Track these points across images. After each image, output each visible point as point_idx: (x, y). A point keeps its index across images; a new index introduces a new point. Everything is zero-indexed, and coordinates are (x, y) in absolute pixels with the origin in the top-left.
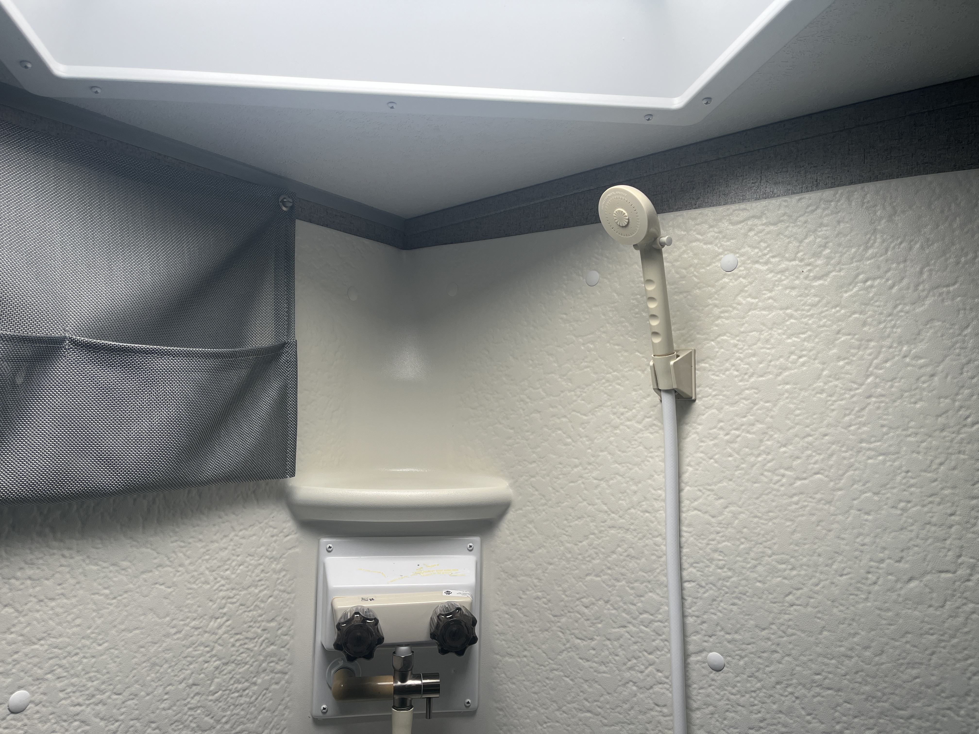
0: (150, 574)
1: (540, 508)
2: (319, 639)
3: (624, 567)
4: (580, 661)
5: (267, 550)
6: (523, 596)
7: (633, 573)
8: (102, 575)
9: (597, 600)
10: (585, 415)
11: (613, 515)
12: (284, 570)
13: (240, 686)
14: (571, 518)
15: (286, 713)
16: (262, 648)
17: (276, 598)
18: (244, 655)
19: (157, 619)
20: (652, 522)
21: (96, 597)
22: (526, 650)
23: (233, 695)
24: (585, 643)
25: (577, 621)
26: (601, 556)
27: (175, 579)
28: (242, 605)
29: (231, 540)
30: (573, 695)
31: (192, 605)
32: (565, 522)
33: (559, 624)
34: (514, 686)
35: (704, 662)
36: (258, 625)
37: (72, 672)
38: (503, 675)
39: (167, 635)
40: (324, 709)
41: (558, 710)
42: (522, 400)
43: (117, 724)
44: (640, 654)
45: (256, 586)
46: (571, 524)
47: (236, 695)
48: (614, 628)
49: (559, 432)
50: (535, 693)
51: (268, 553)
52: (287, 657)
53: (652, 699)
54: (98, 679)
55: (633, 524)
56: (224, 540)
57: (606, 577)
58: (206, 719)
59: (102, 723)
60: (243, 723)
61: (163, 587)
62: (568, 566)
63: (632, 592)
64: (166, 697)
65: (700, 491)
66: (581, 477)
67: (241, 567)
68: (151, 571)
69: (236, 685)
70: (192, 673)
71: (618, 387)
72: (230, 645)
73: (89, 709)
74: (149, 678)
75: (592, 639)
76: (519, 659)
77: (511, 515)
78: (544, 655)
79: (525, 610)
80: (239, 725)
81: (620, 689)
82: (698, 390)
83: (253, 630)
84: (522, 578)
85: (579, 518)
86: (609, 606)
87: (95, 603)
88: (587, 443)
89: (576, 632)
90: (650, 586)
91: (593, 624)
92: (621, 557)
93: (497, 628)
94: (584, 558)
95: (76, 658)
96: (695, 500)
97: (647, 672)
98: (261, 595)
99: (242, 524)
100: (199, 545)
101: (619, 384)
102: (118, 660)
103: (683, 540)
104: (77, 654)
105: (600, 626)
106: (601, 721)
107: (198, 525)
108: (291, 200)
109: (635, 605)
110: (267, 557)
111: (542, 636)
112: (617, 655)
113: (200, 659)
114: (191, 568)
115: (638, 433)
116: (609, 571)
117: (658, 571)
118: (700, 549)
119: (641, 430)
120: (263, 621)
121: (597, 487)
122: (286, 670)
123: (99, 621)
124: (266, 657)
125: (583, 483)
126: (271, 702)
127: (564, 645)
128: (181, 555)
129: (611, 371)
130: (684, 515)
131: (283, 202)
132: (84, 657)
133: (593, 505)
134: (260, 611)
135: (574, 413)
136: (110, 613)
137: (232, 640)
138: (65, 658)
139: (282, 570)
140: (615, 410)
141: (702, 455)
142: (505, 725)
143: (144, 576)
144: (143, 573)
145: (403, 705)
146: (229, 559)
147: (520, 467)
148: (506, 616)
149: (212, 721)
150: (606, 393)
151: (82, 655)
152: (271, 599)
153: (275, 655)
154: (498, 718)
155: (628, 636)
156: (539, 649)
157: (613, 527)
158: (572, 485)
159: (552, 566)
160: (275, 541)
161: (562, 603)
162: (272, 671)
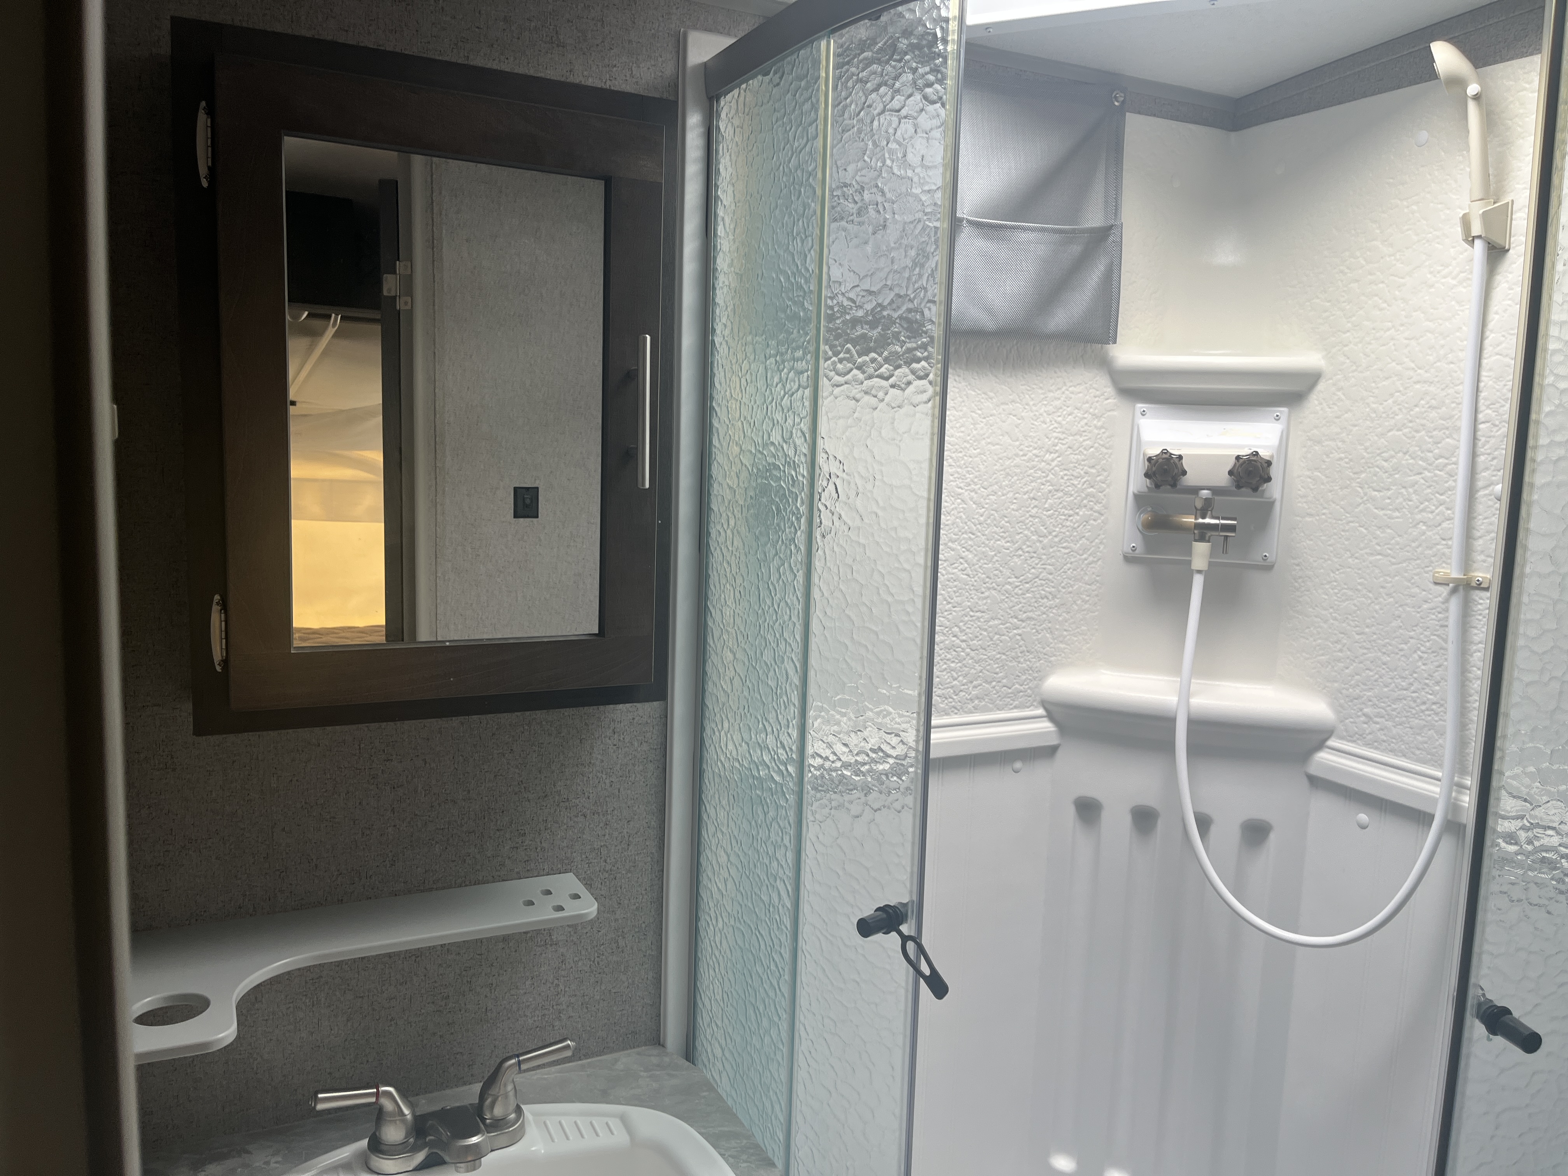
0: (1007, 406)
1: (1350, 374)
2: (1132, 489)
3: (1425, 418)
4: (1376, 511)
5: (1091, 408)
6: (1327, 460)
7: (1432, 422)
8: (977, 399)
9: (1396, 453)
10: (1402, 278)
11: (1419, 371)
12: (1104, 428)
13: (1066, 512)
14: (1378, 380)
15: (1102, 547)
16: (1084, 487)
17: (1096, 449)
18: (1070, 488)
19: (1010, 441)
20: (1456, 372)
21: (973, 414)
22: (1325, 508)
23: (1061, 517)
24: (1382, 494)
25: (1375, 475)
26: (1404, 410)
27: (1023, 414)
28: (1070, 447)
29: (1063, 393)
30: (1366, 542)
31: (1034, 437)
32: (1373, 385)
33: (1358, 480)
34: (1312, 542)
35: (1490, 495)
36: (1081, 467)
37: (958, 464)
38: (1302, 534)
39: (1017, 455)
40: (1134, 547)
41: (1351, 557)
42: (1342, 272)
43: (983, 510)
44: (1433, 497)
45: (1081, 436)
46: (1379, 385)
47: (1063, 517)
48: (1411, 476)
49: (1376, 298)
50: (1330, 545)
51: (1091, 410)
52: (1104, 502)
53: (1439, 535)
54: (973, 473)
55: (1437, 376)
56: (1058, 392)
57: (1407, 430)
58: (1041, 528)
59: (974, 506)
60: (1067, 541)
61: (1014, 418)
62: (1372, 425)
63: (1431, 440)
64: (1015, 501)
65: (1503, 336)
66: (1392, 339)
67: (1070, 417)
68: (1007, 404)
69: (1063, 510)
70: (1033, 489)
71: (1437, 245)
72: (1060, 477)
73: (966, 493)
74: (1004, 483)
75: (1388, 489)
76: (1318, 518)
77: (1321, 386)
78: (1342, 510)
79: (1327, 472)
80: (1065, 542)
81: (1410, 530)
82: (1512, 239)
83: (1078, 470)
84: (1327, 443)
85: (1387, 378)
87: (973, 419)
88: (1402, 305)
89: (1374, 484)
90: (1447, 432)
91: (1391, 475)
92: (1423, 410)
93: (1299, 492)
94: (1388, 415)
95: (960, 455)
96: (1498, 345)
97: (1437, 511)
98: (1085, 443)
99: (1071, 381)
100: (1040, 391)
101: (1438, 243)
102: (985, 464)
103: (1482, 385)
104: (961, 452)
105: (1397, 476)
106: (1390, 561)
107: (1040, 376)
108: (1122, 95)
109: (1431, 452)
110: (1090, 413)
111: (1341, 493)
112: (1410, 501)
113: (1039, 481)
114: (1034, 408)
115: (1452, 289)
116: (1410, 425)
117: (1456, 417)
118: (1498, 391)
119: (1455, 286)
120: (1085, 465)
121: (1407, 346)
122: (1103, 512)
123: (975, 432)
124: (1087, 495)
125: (1394, 345)
126: (1090, 533)
127: (1362, 498)
128: (1027, 396)
129: (1431, 230)
130: (1484, 362)
131: (1116, 97)
132: (965, 455)
133: (1401, 364)
134: (1083, 457)
135: (1392, 278)
136: (982, 428)
137: (1061, 473)
138: (954, 452)
139: (1102, 427)
140: (1432, 269)
141: (1509, 302)
142: (1300, 577)
143: (1003, 407)
144: (1002, 404)
145: (1202, 539)
146: (1061, 408)
147: (1333, 339)
148: (1309, 480)
149: (1045, 531)
150: (1425, 254)
151: (964, 453)
152: (1092, 449)
153: (1094, 497)
154: (1294, 573)
155: (1422, 481)
156: (1338, 505)
157: (1418, 382)
158: (1384, 348)
159: (1357, 428)
160: (1097, 402)
161: (1363, 461)
162: (1091, 509)
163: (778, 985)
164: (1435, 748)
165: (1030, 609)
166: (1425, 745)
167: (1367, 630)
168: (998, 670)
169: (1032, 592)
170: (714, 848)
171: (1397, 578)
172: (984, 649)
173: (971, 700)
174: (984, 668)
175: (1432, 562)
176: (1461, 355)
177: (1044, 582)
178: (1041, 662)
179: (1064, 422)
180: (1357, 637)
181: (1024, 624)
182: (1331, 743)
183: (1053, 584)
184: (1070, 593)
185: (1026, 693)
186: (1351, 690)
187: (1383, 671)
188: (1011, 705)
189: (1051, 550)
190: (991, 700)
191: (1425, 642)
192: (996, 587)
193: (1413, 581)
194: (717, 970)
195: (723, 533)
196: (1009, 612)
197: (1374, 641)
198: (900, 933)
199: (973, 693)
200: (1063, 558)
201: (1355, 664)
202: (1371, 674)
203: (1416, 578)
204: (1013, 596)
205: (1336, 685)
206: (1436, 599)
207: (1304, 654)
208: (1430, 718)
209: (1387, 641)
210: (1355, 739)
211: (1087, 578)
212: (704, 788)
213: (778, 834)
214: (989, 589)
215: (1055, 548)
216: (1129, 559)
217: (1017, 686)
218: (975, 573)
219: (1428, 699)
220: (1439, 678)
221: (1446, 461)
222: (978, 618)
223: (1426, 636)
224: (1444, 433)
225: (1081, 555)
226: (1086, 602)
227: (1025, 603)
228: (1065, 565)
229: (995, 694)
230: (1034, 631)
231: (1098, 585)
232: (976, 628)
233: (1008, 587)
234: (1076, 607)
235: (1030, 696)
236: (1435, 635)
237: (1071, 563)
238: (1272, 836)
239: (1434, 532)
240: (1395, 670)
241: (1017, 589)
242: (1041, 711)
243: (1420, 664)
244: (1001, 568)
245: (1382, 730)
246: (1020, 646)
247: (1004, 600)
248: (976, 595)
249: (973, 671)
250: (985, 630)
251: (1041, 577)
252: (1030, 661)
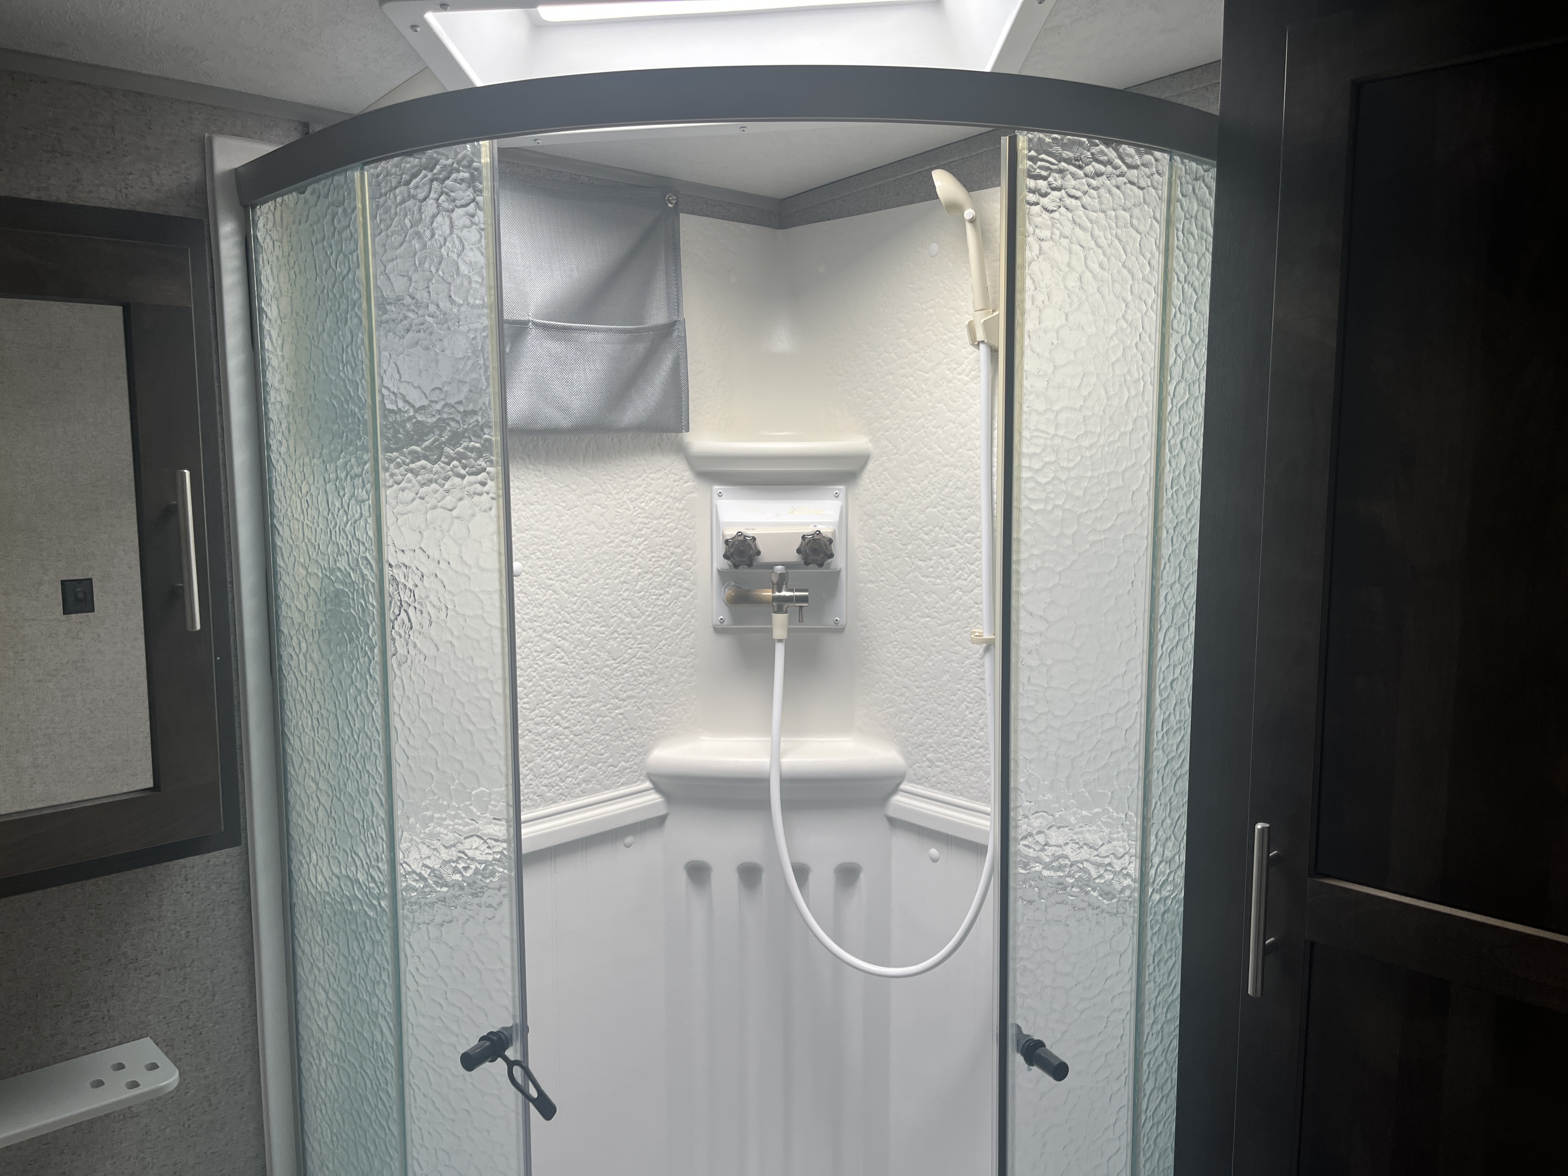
0: (590, 497)
1: (893, 457)
2: (716, 566)
3: (953, 498)
4: (922, 578)
5: (671, 492)
6: (881, 532)
7: (960, 502)
8: (560, 492)
9: (934, 527)
10: (927, 373)
11: (946, 456)
12: (685, 509)
13: (657, 592)
14: (915, 462)
15: (693, 621)
16: (671, 567)
17: (680, 530)
18: (658, 569)
19: (596, 530)
20: (974, 458)
21: (557, 507)
22: (882, 576)
23: (652, 597)
24: (926, 563)
25: (919, 547)
26: (937, 490)
27: (607, 503)
28: (654, 531)
29: (644, 480)
30: (917, 605)
31: (620, 524)
32: (911, 466)
33: (907, 551)
34: (874, 606)
36: (668, 548)
37: (546, 556)
38: (866, 599)
39: (604, 543)
40: (722, 619)
41: (906, 619)
42: (879, 364)
43: (576, 598)
44: (965, 566)
45: (664, 519)
46: (916, 467)
47: (654, 597)
48: (946, 548)
49: (908, 390)
50: (889, 609)
51: (672, 494)
52: (692, 578)
53: (973, 599)
54: (562, 564)
55: (960, 461)
56: (639, 479)
57: (941, 507)
58: (635, 609)
59: (566, 595)
60: (659, 619)
61: (599, 507)
62: (912, 502)
63: (959, 517)
64: (606, 587)
66: (923, 427)
67: (652, 502)
68: (590, 495)
69: (654, 590)
70: (623, 574)
71: (951, 346)
72: (648, 560)
73: (557, 584)
74: (594, 571)
75: (931, 559)
77: (870, 466)
78: (896, 577)
79: (881, 543)
80: (658, 621)
81: (950, 596)
83: (664, 552)
84: (879, 517)
85: (922, 461)
86: (943, 531)
87: (557, 511)
88: (928, 397)
89: (919, 555)
90: (972, 510)
91: (932, 547)
92: (952, 490)
93: (861, 561)
94: (925, 494)
95: (548, 547)
97: (969, 579)
99: (651, 469)
100: (622, 480)
101: (952, 344)
102: (574, 554)
103: (994, 469)
104: (548, 544)
105: (936, 548)
106: (937, 623)
107: (620, 465)
108: (675, 198)
109: (961, 527)
110: (671, 497)
111: (894, 562)
112: (949, 569)
113: (628, 565)
114: (617, 496)
115: (966, 384)
116: (943, 503)
117: (978, 497)
119: (968, 382)
120: (671, 546)
121: (936, 432)
122: (691, 588)
123: (561, 524)
124: (675, 574)
125: (925, 432)
126: (681, 609)
127: (911, 567)
128: (609, 486)
129: (946, 332)
130: (995, 450)
131: (669, 200)
132: (553, 547)
133: (932, 449)
134: (668, 538)
135: (918, 372)
136: (567, 520)
137: (649, 556)
138: (541, 545)
139: (683, 509)
140: (949, 367)
142: (867, 638)
143: (586, 497)
144: (586, 495)
145: (780, 610)
146: (643, 494)
147: (877, 424)
148: (868, 550)
149: (638, 612)
150: (943, 352)
151: (551, 546)
152: (676, 530)
153: (682, 574)
154: (862, 634)
155: (956, 552)
156: (892, 573)
157: (947, 466)
158: (917, 434)
159: (902, 505)
160: (677, 485)
161: (909, 534)
162: (680, 587)
163: (388, 1124)
164: (984, 786)
165: (630, 687)
166: (977, 785)
167: (924, 684)
168: (603, 751)
169: (630, 671)
170: (311, 985)
171: (943, 638)
172: (588, 733)
173: (578, 784)
174: (589, 751)
175: (969, 623)
176: (977, 443)
177: (641, 661)
178: (645, 737)
179: (647, 508)
180: (917, 690)
181: (625, 703)
182: (903, 786)
183: (649, 662)
184: (667, 667)
185: (632, 769)
186: (916, 738)
187: (940, 720)
188: (618, 783)
189: (646, 629)
190: (598, 781)
191: (970, 693)
192: (595, 671)
193: (956, 640)
194: (324, 1112)
195: (295, 657)
196: (610, 693)
197: (930, 693)
198: (506, 1059)
199: (580, 777)
200: (658, 636)
201: (917, 715)
202: (931, 723)
203: (958, 637)
204: (612, 678)
205: (904, 734)
206: (974, 656)
207: (876, 707)
208: (979, 760)
209: (941, 693)
210: (922, 781)
211: (681, 652)
212: (296, 922)
213: (376, 970)
214: (588, 674)
215: (649, 627)
216: (719, 630)
217: (623, 763)
218: (573, 660)
219: (976, 744)
220: (982, 724)
221: (973, 535)
222: (580, 703)
223: (970, 688)
224: (969, 511)
225: (675, 631)
226: (683, 674)
227: (624, 683)
228: (660, 642)
229: (602, 775)
230: (636, 708)
231: (693, 656)
232: (578, 713)
233: (606, 669)
234: (674, 681)
235: (636, 772)
236: (976, 687)
237: (666, 639)
238: (862, 876)
239: (969, 597)
240: (949, 719)
241: (616, 670)
242: (648, 784)
243: (967, 713)
244: (598, 653)
245: (943, 772)
246: (623, 725)
247: (603, 682)
248: (575, 681)
249: (578, 756)
250: (588, 714)
251: (637, 656)
252: (634, 738)
